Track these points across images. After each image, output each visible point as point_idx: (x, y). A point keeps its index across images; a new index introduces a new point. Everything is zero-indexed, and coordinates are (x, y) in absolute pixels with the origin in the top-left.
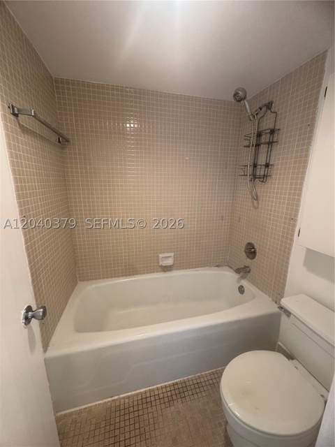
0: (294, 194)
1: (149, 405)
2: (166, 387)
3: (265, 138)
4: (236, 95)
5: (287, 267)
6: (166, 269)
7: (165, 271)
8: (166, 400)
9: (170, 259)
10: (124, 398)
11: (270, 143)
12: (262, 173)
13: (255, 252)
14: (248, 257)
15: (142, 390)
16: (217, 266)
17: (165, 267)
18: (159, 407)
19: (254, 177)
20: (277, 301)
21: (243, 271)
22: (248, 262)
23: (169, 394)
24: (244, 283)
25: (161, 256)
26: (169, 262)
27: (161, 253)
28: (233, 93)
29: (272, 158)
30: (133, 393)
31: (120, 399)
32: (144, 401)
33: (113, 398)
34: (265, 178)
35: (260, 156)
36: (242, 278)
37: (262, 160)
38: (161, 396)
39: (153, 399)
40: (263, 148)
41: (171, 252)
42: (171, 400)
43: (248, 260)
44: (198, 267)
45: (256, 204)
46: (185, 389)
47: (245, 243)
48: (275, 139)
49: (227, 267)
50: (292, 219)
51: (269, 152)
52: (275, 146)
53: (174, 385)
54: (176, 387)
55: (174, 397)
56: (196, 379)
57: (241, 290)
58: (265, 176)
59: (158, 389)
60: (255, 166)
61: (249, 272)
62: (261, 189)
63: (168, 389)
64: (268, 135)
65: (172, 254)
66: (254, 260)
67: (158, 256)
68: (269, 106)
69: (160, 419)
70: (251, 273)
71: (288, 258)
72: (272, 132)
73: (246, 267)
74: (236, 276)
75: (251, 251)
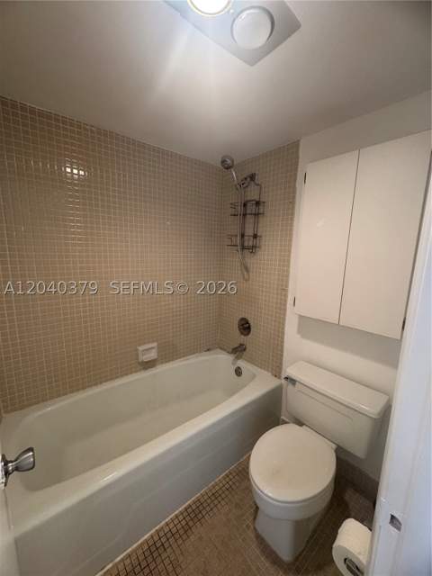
0: (284, 266)
1: (161, 550)
2: (177, 517)
3: (251, 208)
4: (223, 162)
5: (283, 338)
6: (149, 365)
7: (145, 369)
8: (182, 532)
9: (154, 350)
10: (122, 560)
11: (257, 215)
12: (251, 244)
13: (249, 328)
14: (242, 333)
15: (146, 537)
16: (208, 350)
17: (147, 362)
18: (175, 546)
19: (243, 248)
20: (277, 375)
21: (239, 351)
22: (243, 339)
23: (184, 523)
24: (241, 363)
25: (141, 348)
26: (152, 355)
27: (140, 345)
28: (220, 160)
29: (260, 230)
30: (135, 546)
31: (116, 565)
32: (153, 549)
33: (106, 569)
34: (253, 249)
35: (247, 226)
36: (237, 358)
37: (249, 231)
38: (174, 530)
39: (163, 540)
40: (250, 219)
41: (153, 342)
42: (187, 529)
43: (242, 336)
44: (187, 355)
45: (246, 277)
46: (201, 508)
47: (238, 319)
48: (261, 211)
49: (219, 350)
50: (283, 290)
51: (256, 223)
52: (261, 219)
53: (186, 509)
54: (190, 510)
55: (191, 523)
56: (211, 490)
57: (238, 372)
58: (254, 247)
59: (167, 524)
60: (243, 236)
61: (245, 350)
62: (251, 261)
63: (181, 518)
64: (254, 206)
65: (155, 344)
66: (250, 336)
67: (137, 350)
68: (252, 177)
69: (181, 559)
70: (247, 350)
71: (283, 329)
72: (258, 203)
73: (241, 345)
74: (230, 358)
75: (245, 327)
